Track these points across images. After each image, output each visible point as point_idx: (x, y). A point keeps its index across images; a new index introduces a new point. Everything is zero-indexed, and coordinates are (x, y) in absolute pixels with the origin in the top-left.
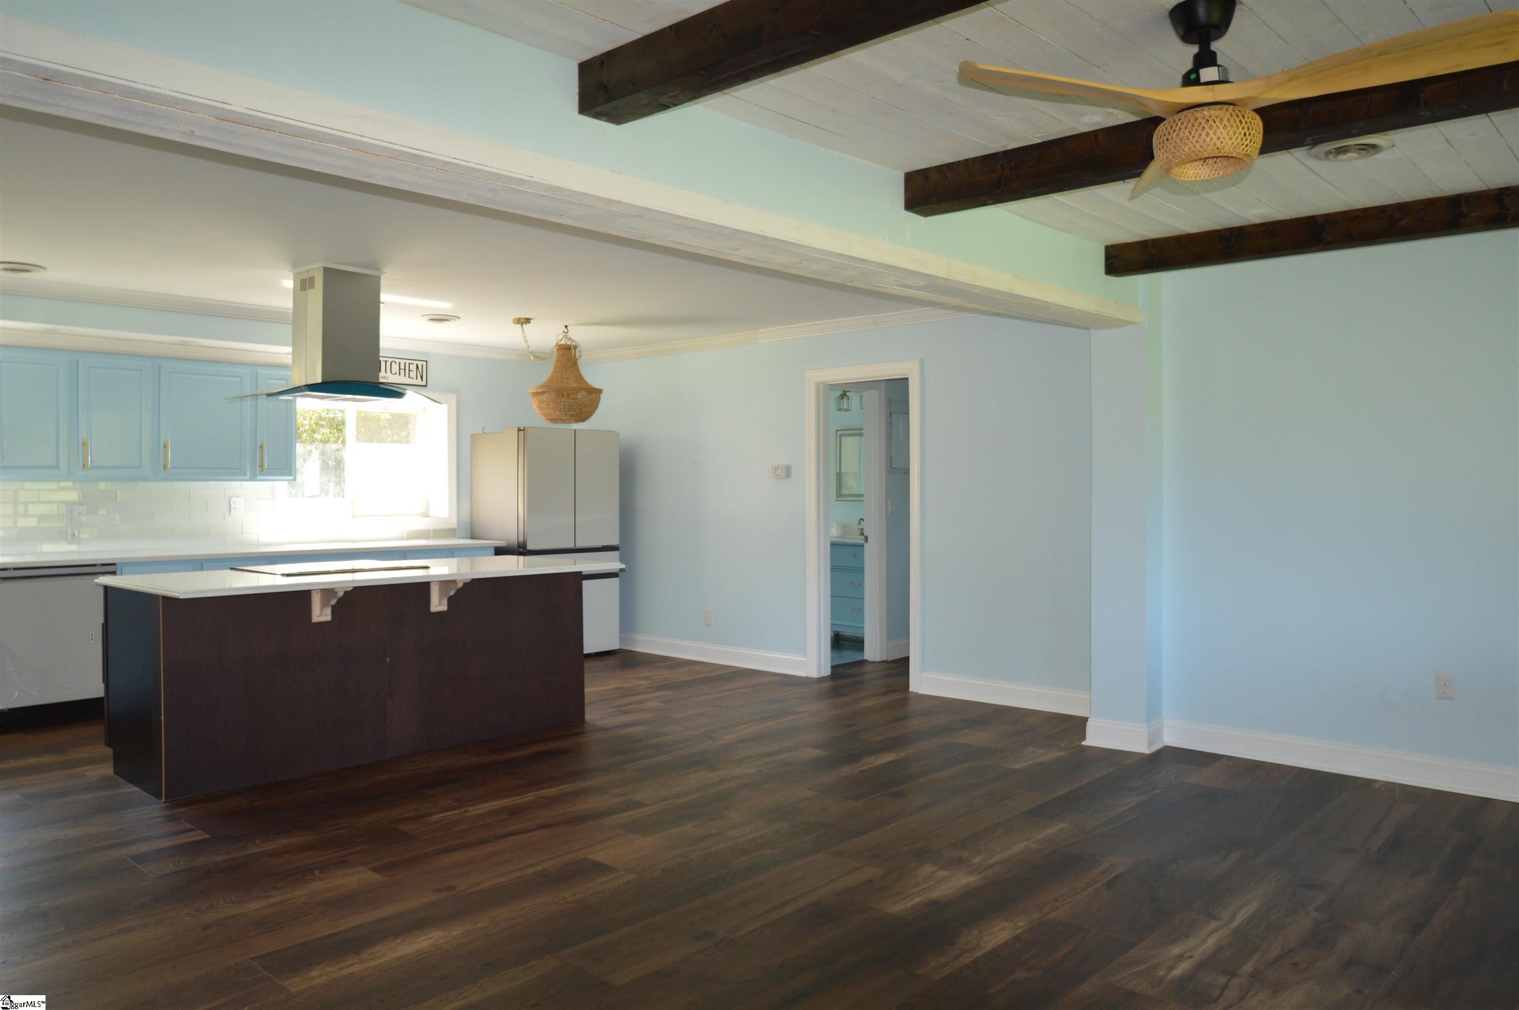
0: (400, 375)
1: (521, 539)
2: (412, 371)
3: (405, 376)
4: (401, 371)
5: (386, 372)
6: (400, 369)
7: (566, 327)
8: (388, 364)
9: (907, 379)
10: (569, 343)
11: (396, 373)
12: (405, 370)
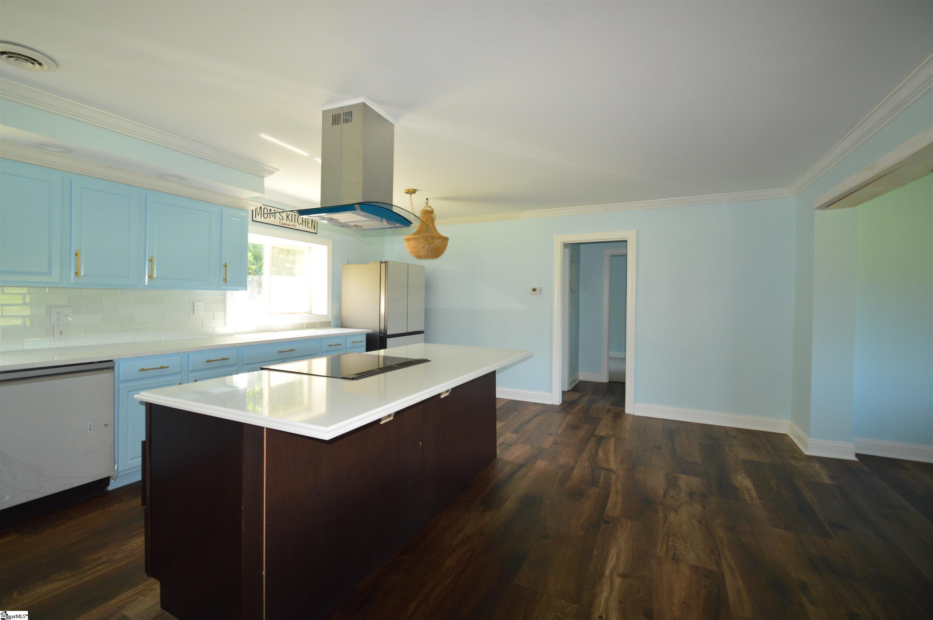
0: (303, 225)
1: (382, 327)
2: (309, 223)
3: (305, 226)
4: (303, 222)
5: (295, 222)
6: (303, 221)
7: (427, 199)
8: (296, 217)
9: (626, 241)
10: (428, 209)
11: (301, 223)
12: (305, 222)
